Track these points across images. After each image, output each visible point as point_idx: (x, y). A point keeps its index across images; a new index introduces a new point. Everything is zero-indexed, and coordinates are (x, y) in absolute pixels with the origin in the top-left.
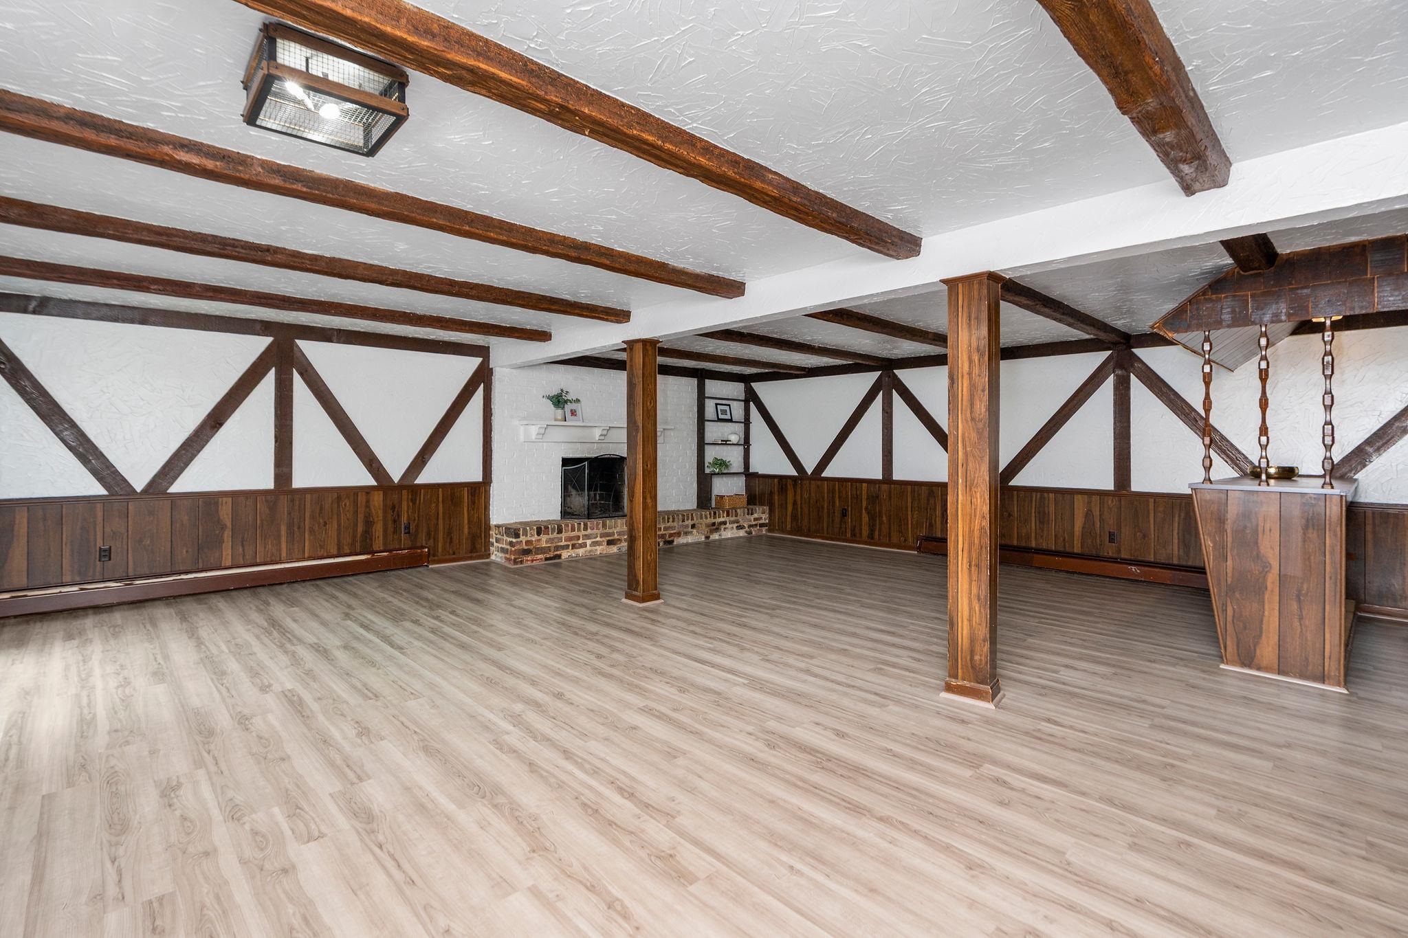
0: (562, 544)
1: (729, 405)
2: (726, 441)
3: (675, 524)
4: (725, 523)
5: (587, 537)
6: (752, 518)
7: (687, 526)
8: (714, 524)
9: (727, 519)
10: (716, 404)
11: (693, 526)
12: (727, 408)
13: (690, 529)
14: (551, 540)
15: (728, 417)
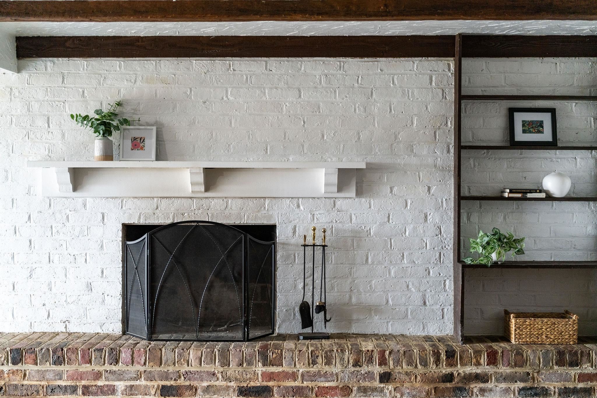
0: (63, 383)
1: (552, 111)
2: (525, 192)
3: (336, 368)
4: (482, 378)
5: (120, 376)
6: (574, 371)
7: (369, 376)
8: (449, 378)
9: (489, 370)
10: (511, 111)
11: (386, 378)
12: (546, 118)
13: (377, 384)
14: (42, 375)
15: (546, 136)
